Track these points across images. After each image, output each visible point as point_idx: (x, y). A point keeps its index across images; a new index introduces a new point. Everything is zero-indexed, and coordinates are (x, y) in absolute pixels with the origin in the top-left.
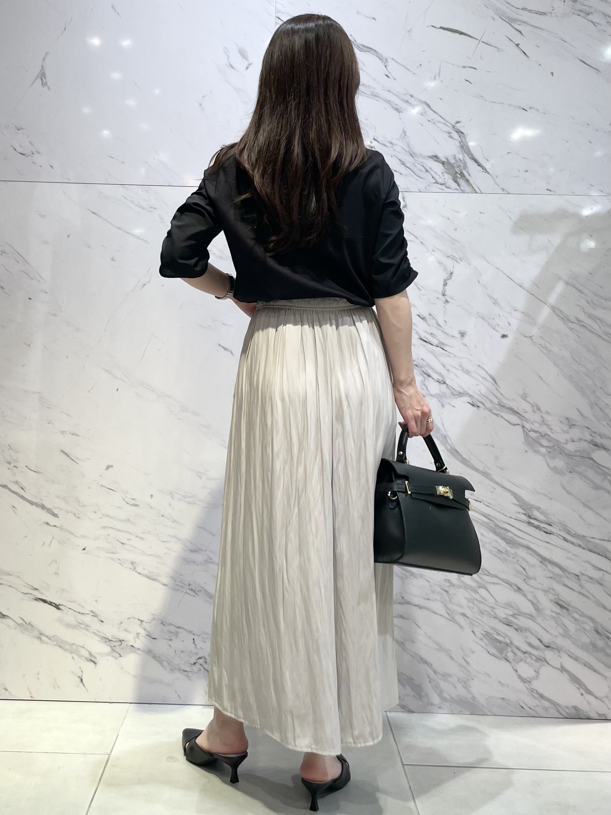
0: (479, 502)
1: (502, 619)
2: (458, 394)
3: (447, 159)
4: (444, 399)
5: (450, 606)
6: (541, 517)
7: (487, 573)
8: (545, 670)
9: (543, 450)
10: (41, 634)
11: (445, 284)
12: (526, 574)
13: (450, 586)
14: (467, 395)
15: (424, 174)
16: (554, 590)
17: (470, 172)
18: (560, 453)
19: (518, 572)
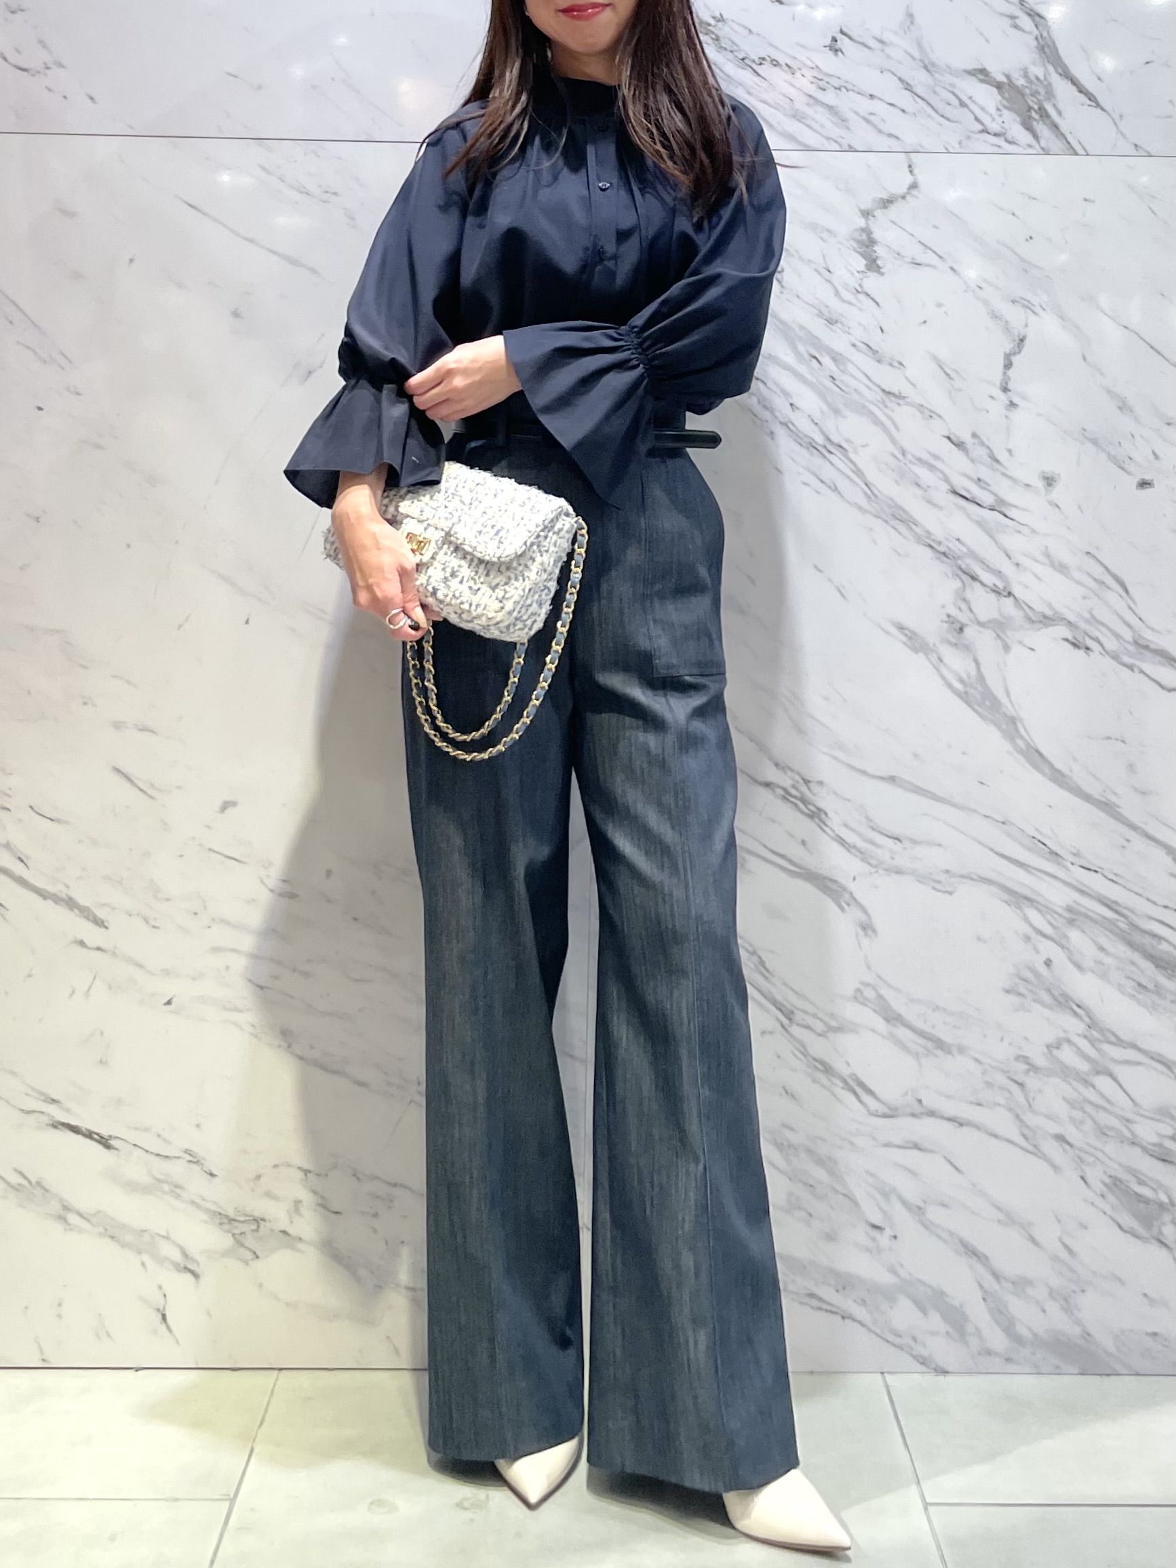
0: (1092, 873)
1: (1150, 1147)
2: (1042, 619)
3: (1008, 77)
4: (1009, 633)
5: (1029, 1118)
7: (1113, 1039)
10: (66, 1208)
11: (1008, 365)
13: (1028, 1071)
14: (1060, 623)
15: (954, 112)
17: (1060, 106)
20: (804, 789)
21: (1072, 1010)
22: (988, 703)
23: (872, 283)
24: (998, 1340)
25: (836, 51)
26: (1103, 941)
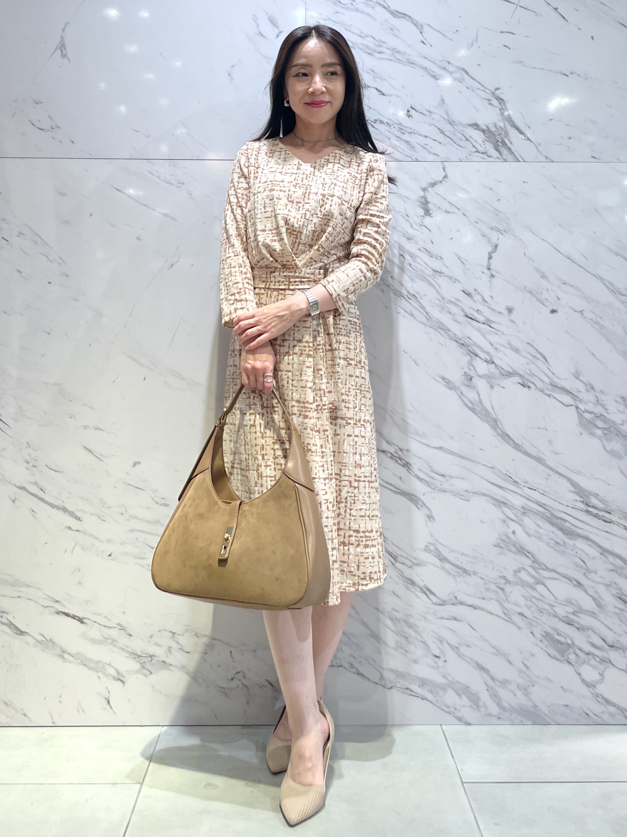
0: (533, 491)
1: (563, 618)
2: (508, 374)
3: (487, 127)
4: (493, 380)
5: (507, 605)
6: (601, 506)
7: (544, 568)
8: (610, 673)
9: (599, 432)
10: (63, 651)
11: (490, 258)
12: (585, 567)
13: (506, 583)
14: (516, 375)
15: (464, 143)
16: (616, 584)
17: (511, 140)
18: (617, 435)
19: (577, 565)
20: (400, 453)
21: (525, 554)
22: (484, 413)
23: (427, 220)
24: (494, 709)
25: (409, 116)
26: (540, 523)
